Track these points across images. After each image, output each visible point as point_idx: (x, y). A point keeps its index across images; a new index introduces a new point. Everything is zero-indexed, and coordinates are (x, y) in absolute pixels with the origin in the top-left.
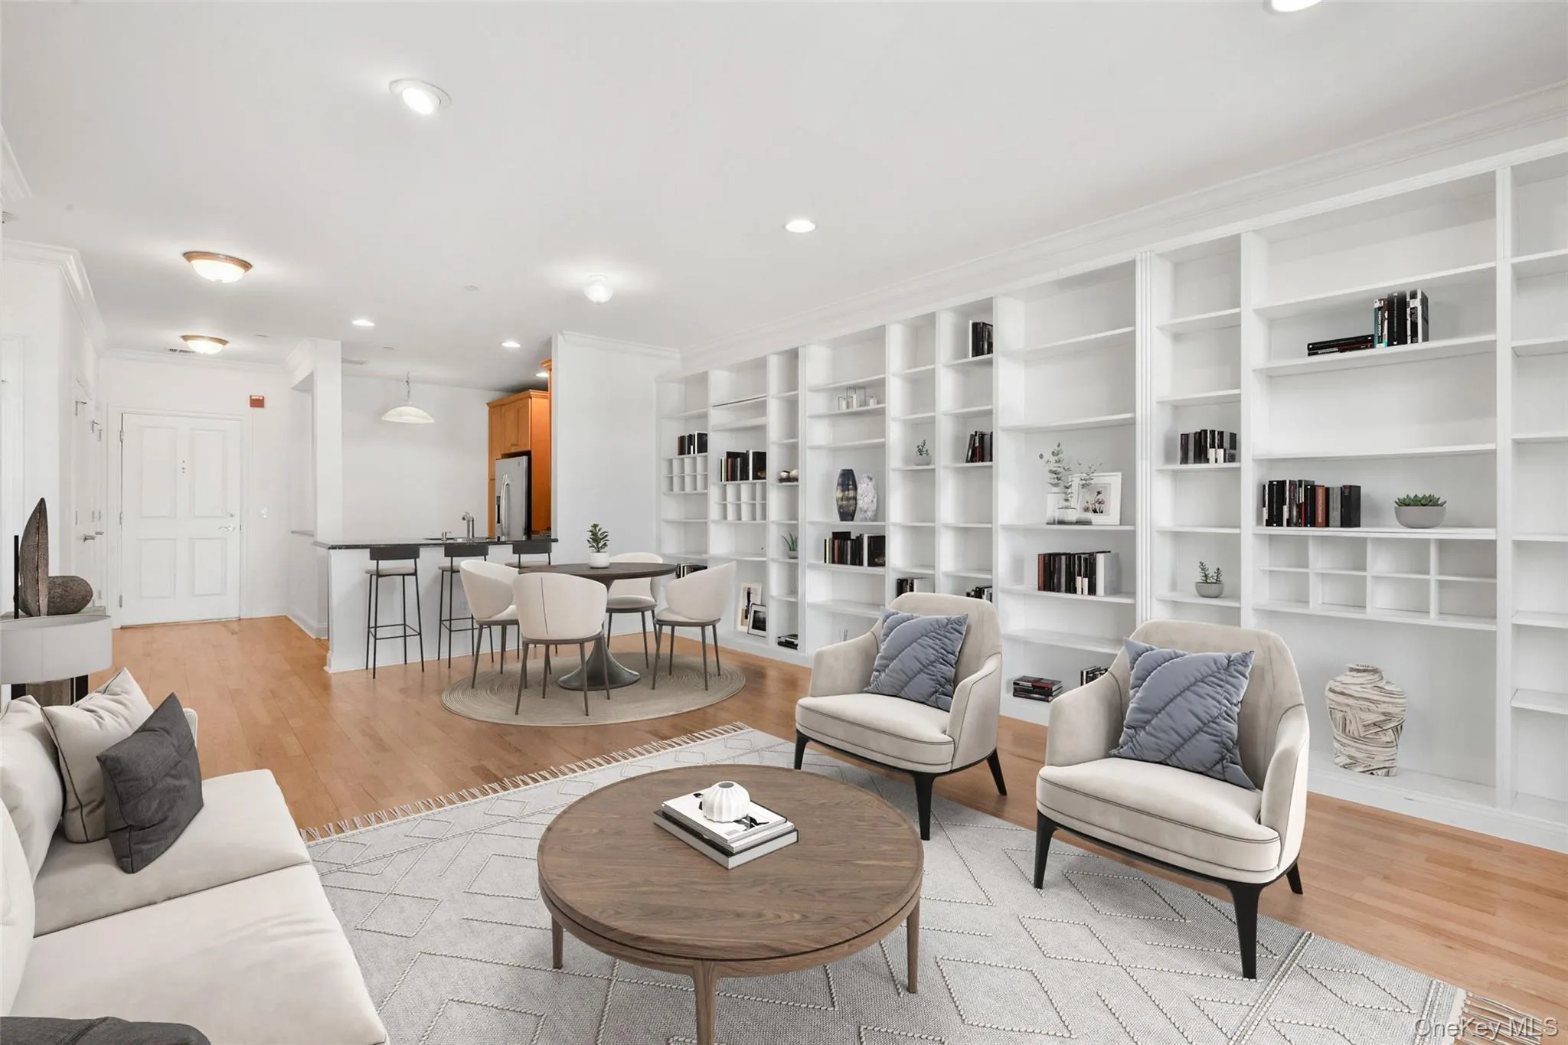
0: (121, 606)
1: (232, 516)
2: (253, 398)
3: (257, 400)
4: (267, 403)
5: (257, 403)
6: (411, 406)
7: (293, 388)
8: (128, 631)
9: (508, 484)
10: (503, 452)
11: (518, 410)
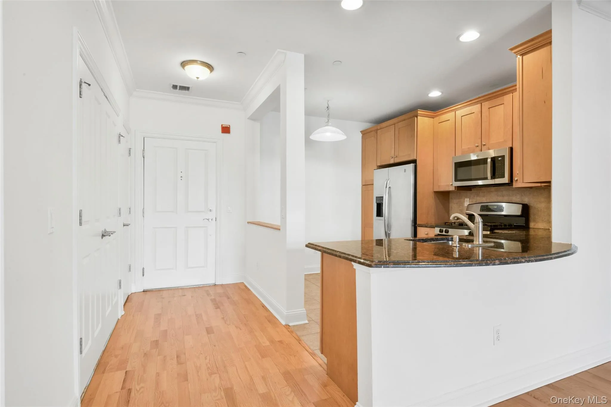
0: (143, 275)
1: (211, 211)
2: (223, 126)
3: (226, 127)
4: (232, 130)
5: (226, 130)
6: (330, 126)
7: (248, 119)
8: (148, 293)
9: (390, 187)
10: (379, 164)
11: (399, 130)
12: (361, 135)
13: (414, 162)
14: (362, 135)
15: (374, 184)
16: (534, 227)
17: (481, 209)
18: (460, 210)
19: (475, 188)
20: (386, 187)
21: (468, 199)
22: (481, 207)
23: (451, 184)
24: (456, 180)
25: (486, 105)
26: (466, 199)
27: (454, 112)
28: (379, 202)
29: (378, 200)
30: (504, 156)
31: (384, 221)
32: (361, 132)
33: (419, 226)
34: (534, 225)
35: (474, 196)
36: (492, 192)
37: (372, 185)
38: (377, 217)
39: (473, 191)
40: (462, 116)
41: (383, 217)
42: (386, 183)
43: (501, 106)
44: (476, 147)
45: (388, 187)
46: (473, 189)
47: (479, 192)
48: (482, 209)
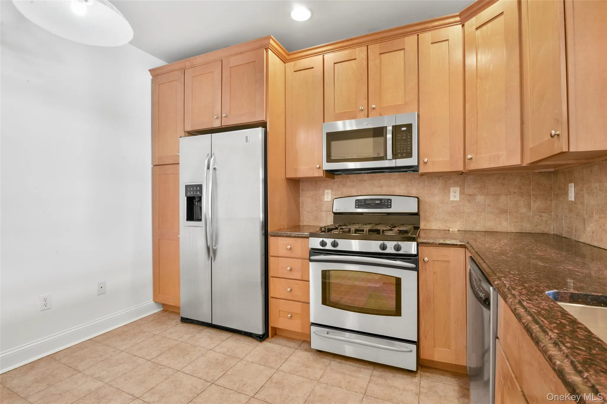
9: (215, 168)
10: (189, 128)
11: (230, 69)
12: (149, 77)
13: (263, 125)
14: (152, 77)
15: (180, 163)
16: (425, 228)
17: (356, 205)
18: (316, 207)
19: (339, 176)
20: (208, 168)
21: (330, 191)
22: (356, 203)
23: (318, 166)
24: (329, 160)
25: (374, 49)
26: (326, 191)
27: (322, 56)
28: (191, 194)
29: (190, 191)
30: (411, 124)
31: (204, 228)
32: (150, 71)
33: (271, 236)
34: (425, 226)
35: (339, 187)
36: (364, 180)
37: (177, 165)
38: (189, 222)
39: (338, 179)
40: (335, 63)
41: (200, 220)
42: (206, 162)
43: (399, 52)
44: (361, 110)
45: (211, 167)
46: (337, 176)
47: (346, 181)
48: (358, 205)
